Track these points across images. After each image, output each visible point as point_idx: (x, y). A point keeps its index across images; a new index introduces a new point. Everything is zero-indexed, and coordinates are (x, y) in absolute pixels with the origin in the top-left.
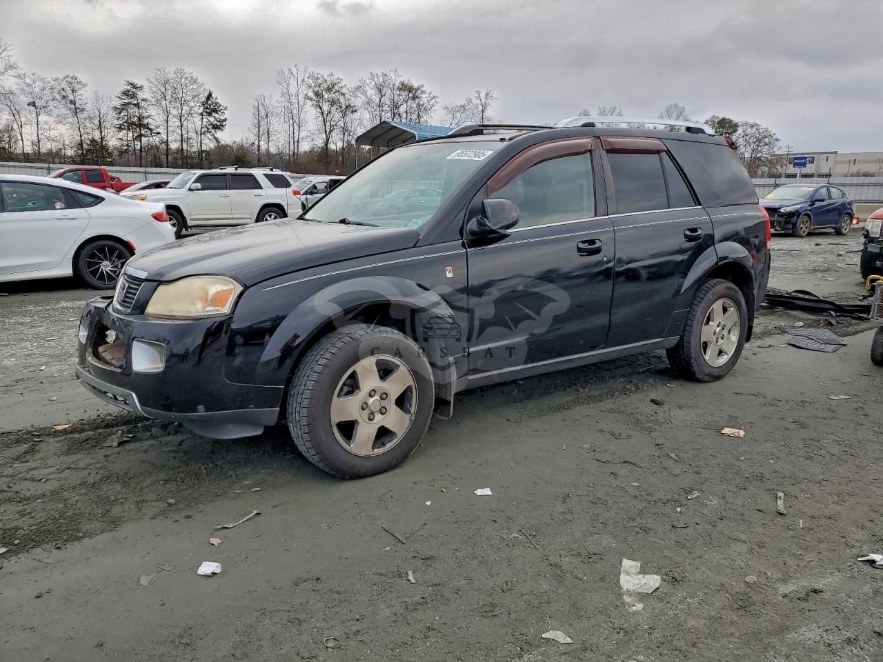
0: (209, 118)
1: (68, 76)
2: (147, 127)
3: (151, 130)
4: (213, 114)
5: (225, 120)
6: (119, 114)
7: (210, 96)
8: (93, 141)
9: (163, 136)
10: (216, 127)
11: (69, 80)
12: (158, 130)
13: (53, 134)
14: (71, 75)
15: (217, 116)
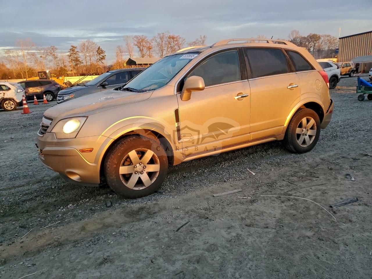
0: (100, 56)
1: (52, 46)
2: (79, 61)
3: (80, 62)
4: (101, 54)
5: (105, 56)
6: (70, 57)
7: (99, 48)
8: (61, 67)
9: (84, 63)
10: (102, 59)
11: (52, 47)
12: (82, 62)
13: (48, 66)
14: (53, 46)
15: (102, 55)
